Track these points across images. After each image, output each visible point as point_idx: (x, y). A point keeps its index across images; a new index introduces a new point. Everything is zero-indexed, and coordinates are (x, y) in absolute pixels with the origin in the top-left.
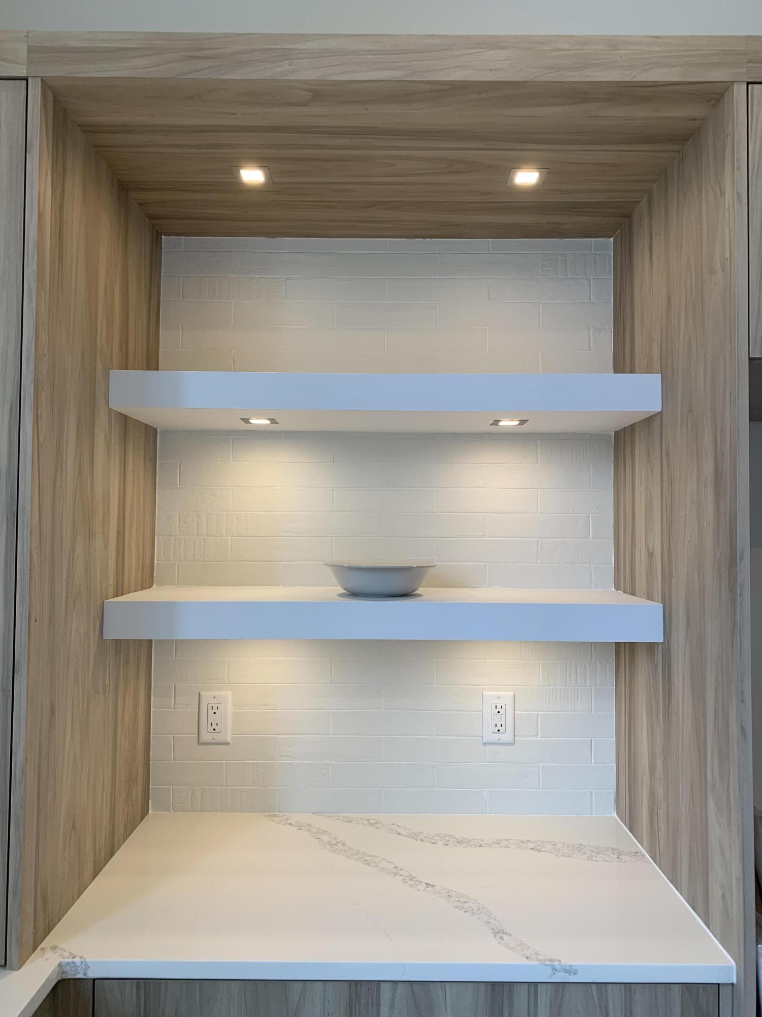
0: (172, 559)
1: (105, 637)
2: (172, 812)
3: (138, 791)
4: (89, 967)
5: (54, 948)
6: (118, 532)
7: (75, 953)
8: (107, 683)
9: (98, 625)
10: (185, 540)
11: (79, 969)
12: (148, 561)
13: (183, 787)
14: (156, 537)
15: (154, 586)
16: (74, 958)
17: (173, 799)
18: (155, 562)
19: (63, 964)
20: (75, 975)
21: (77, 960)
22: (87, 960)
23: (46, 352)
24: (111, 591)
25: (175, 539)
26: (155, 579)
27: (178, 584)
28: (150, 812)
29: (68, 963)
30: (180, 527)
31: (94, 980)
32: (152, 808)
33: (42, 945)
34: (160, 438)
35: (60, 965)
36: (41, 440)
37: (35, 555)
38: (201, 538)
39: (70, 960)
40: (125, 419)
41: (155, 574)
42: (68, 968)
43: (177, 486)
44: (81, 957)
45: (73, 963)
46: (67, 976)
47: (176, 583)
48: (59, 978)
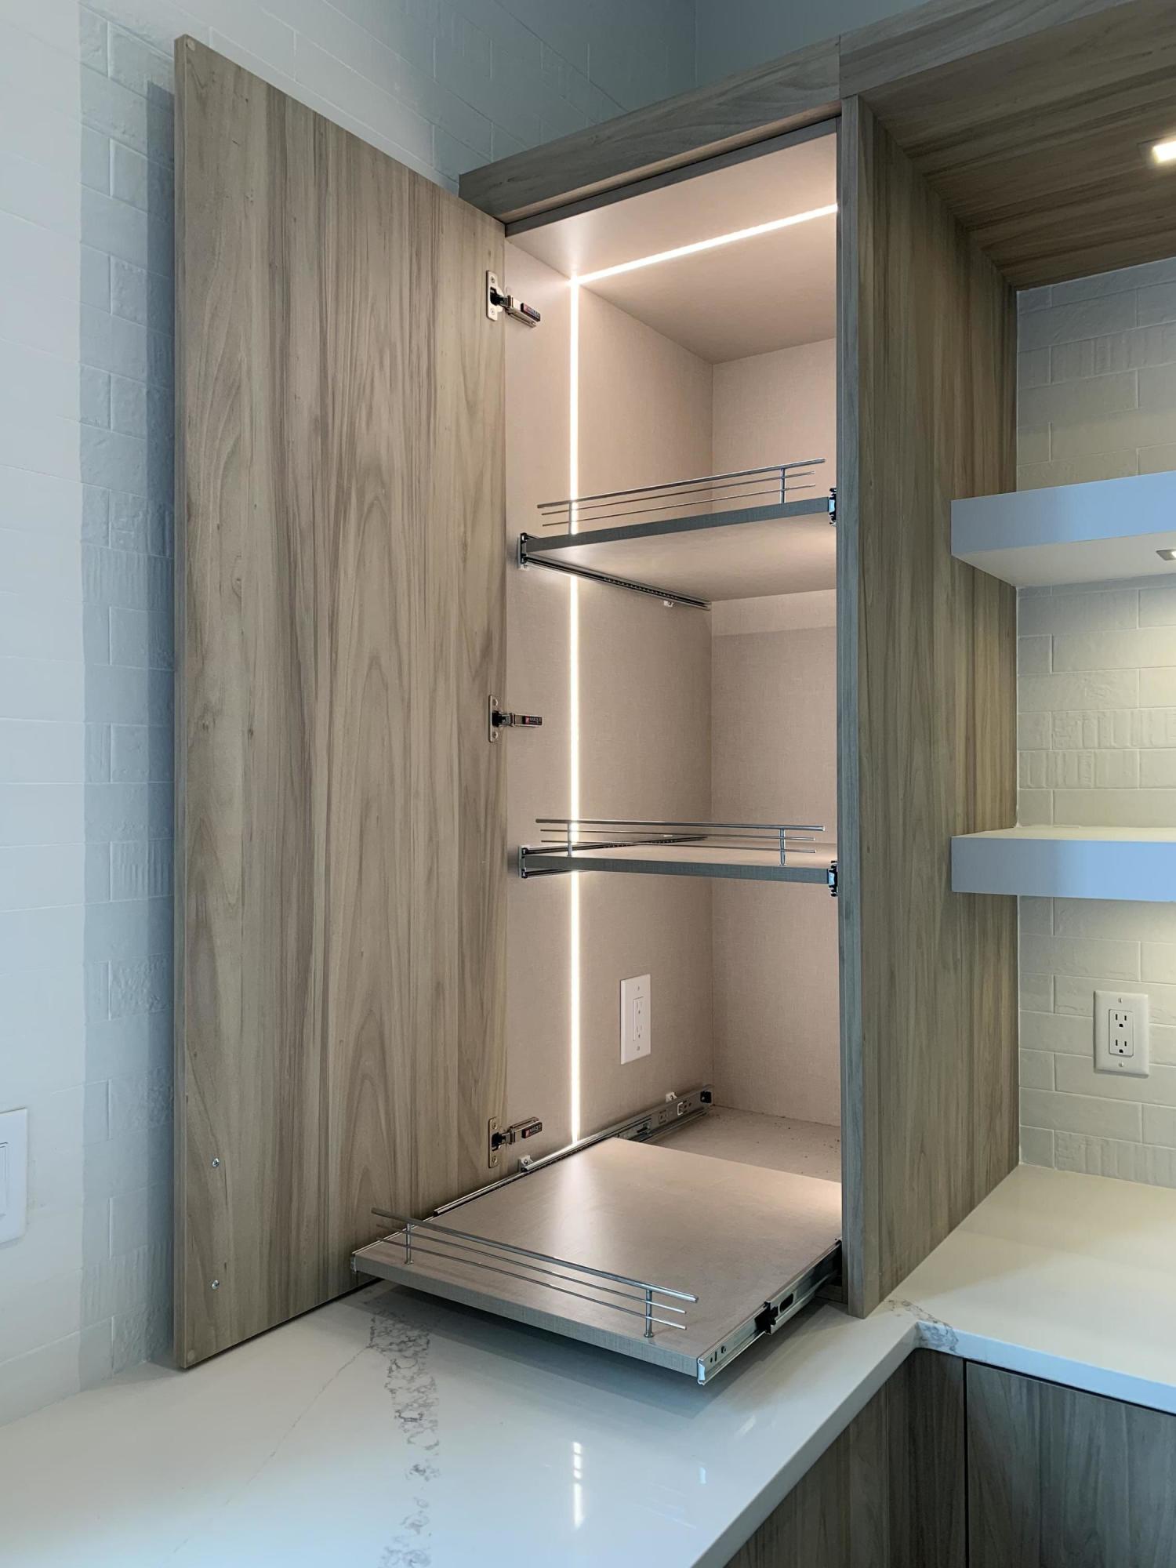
0: (1044, 785)
1: (954, 889)
2: (1056, 1169)
3: (1003, 1123)
4: (957, 1340)
5: (907, 1304)
6: (967, 739)
7: (937, 1318)
8: (959, 957)
9: (944, 868)
10: (1064, 755)
11: (944, 1340)
12: (1007, 785)
13: (1073, 1134)
14: (1018, 752)
15: (1018, 825)
16: (936, 1322)
17: (1056, 1149)
18: (1018, 788)
19: (921, 1326)
20: (938, 1346)
21: (940, 1326)
22: (954, 1330)
23: (873, 481)
24: (960, 826)
25: (1047, 755)
26: (1019, 816)
27: (1054, 823)
28: (1020, 1163)
29: (928, 1328)
30: (1056, 735)
31: (965, 1360)
32: (1023, 1157)
33: (890, 1297)
34: (1021, 601)
35: (917, 1327)
36: (869, 602)
37: (865, 760)
38: (1090, 752)
39: (931, 1324)
40: (971, 571)
41: (1017, 807)
42: (927, 1335)
43: (1049, 672)
44: (945, 1324)
45: (935, 1328)
46: (927, 1344)
47: (1052, 822)
48: (917, 1346)
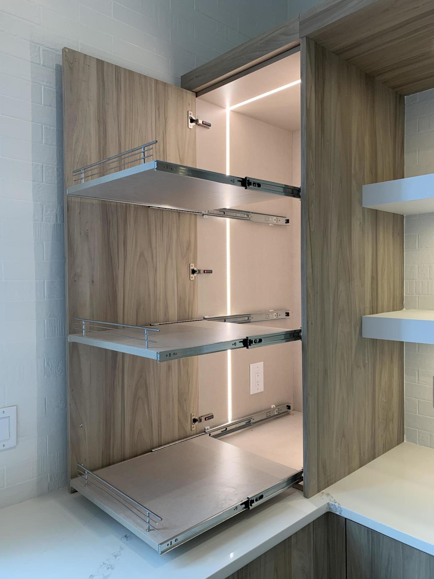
0: (415, 294)
1: (363, 336)
2: (418, 445)
3: (394, 426)
4: (342, 510)
5: (328, 495)
6: (372, 278)
7: (337, 501)
8: (367, 362)
9: (358, 329)
10: (422, 282)
11: (337, 509)
12: (398, 293)
13: (425, 432)
14: (404, 280)
15: (404, 309)
16: (335, 503)
17: (419, 437)
18: (404, 295)
19: (330, 503)
20: (335, 512)
21: (336, 504)
22: (341, 506)
23: (314, 183)
24: (367, 311)
25: (416, 281)
26: (405, 305)
27: (418, 309)
28: (404, 441)
29: (332, 505)
30: (419, 274)
31: (346, 519)
32: (406, 439)
33: (323, 491)
34: (406, 220)
35: (328, 504)
36: (312, 230)
37: (310, 291)
38: (432, 281)
39: (333, 503)
40: (375, 212)
41: (404, 302)
42: (332, 507)
43: (416, 248)
44: (339, 504)
45: (335, 505)
46: (332, 511)
47: (417, 309)
48: (328, 511)
